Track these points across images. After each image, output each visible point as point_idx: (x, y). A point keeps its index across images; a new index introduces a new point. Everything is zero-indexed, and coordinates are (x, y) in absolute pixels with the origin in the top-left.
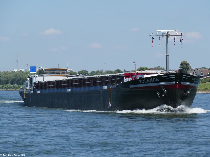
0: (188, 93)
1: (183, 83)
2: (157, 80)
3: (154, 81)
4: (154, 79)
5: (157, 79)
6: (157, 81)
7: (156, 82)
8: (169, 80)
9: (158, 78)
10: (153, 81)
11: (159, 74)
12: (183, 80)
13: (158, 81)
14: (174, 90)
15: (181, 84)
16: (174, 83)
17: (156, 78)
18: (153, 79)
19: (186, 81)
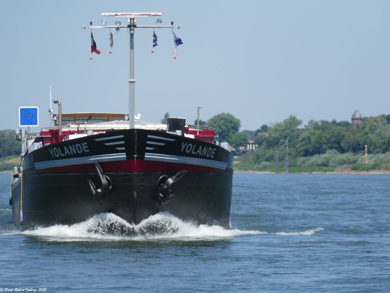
0: (168, 184)
1: (148, 156)
2: (86, 149)
3: (79, 152)
4: (78, 147)
5: (85, 145)
6: (86, 151)
7: (84, 154)
8: (112, 150)
9: (86, 143)
10: (77, 151)
11: (90, 133)
12: (147, 148)
13: (88, 151)
14: (127, 175)
15: (145, 159)
16: (123, 156)
17: (83, 144)
18: (77, 145)
19: (158, 150)
